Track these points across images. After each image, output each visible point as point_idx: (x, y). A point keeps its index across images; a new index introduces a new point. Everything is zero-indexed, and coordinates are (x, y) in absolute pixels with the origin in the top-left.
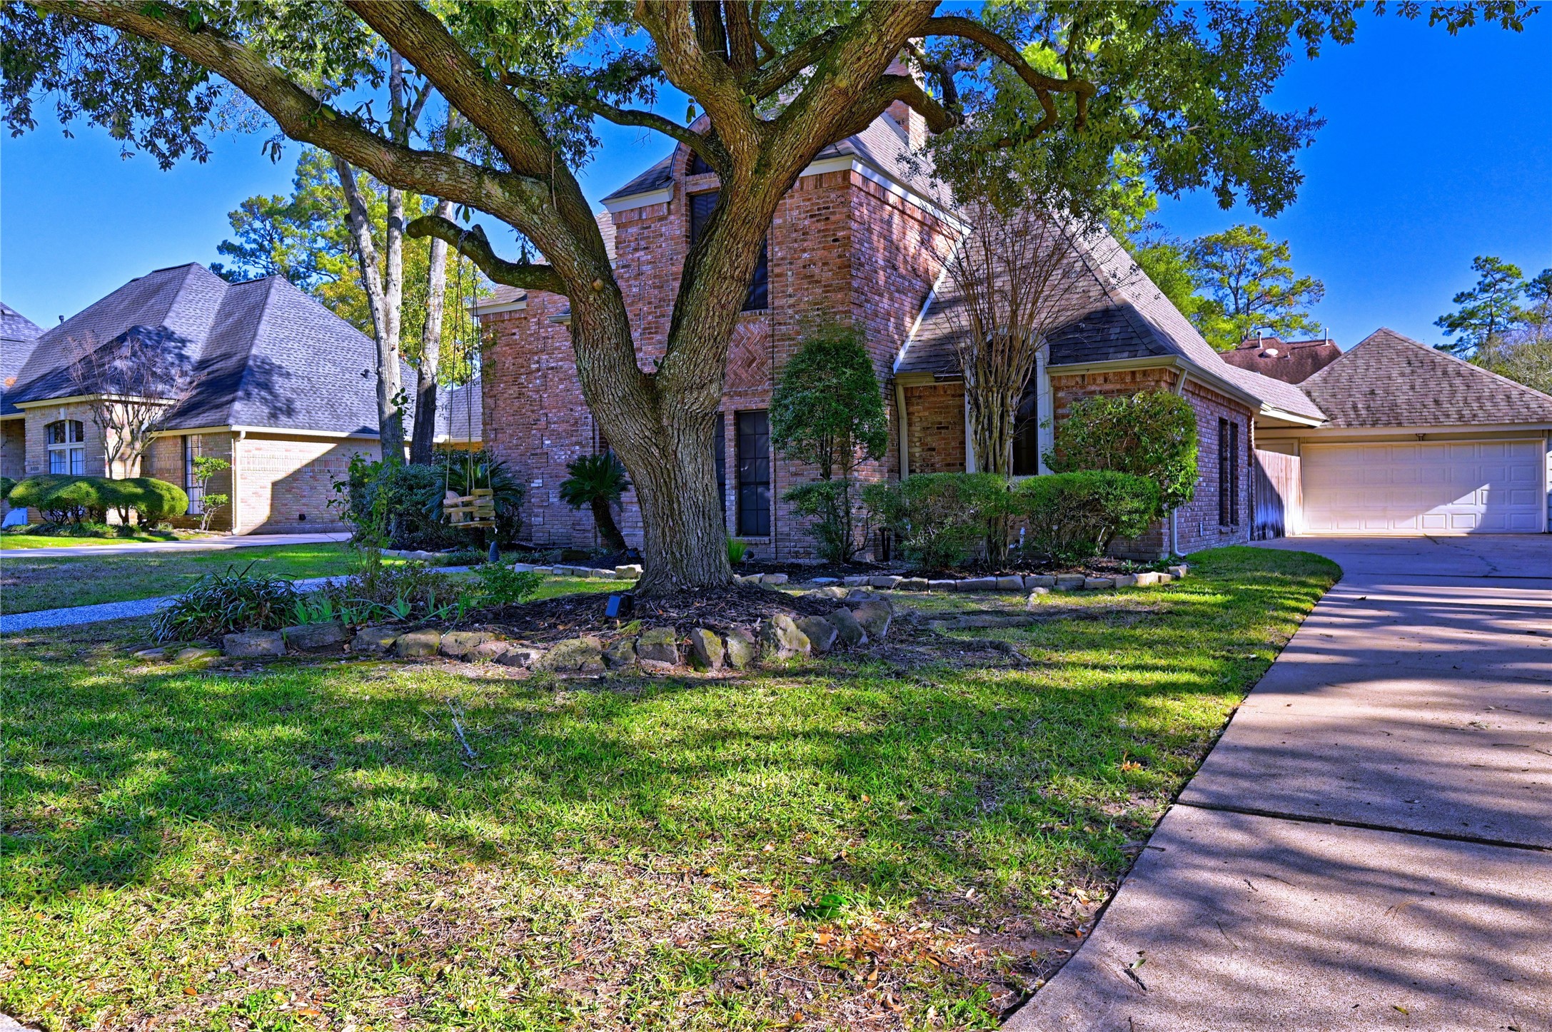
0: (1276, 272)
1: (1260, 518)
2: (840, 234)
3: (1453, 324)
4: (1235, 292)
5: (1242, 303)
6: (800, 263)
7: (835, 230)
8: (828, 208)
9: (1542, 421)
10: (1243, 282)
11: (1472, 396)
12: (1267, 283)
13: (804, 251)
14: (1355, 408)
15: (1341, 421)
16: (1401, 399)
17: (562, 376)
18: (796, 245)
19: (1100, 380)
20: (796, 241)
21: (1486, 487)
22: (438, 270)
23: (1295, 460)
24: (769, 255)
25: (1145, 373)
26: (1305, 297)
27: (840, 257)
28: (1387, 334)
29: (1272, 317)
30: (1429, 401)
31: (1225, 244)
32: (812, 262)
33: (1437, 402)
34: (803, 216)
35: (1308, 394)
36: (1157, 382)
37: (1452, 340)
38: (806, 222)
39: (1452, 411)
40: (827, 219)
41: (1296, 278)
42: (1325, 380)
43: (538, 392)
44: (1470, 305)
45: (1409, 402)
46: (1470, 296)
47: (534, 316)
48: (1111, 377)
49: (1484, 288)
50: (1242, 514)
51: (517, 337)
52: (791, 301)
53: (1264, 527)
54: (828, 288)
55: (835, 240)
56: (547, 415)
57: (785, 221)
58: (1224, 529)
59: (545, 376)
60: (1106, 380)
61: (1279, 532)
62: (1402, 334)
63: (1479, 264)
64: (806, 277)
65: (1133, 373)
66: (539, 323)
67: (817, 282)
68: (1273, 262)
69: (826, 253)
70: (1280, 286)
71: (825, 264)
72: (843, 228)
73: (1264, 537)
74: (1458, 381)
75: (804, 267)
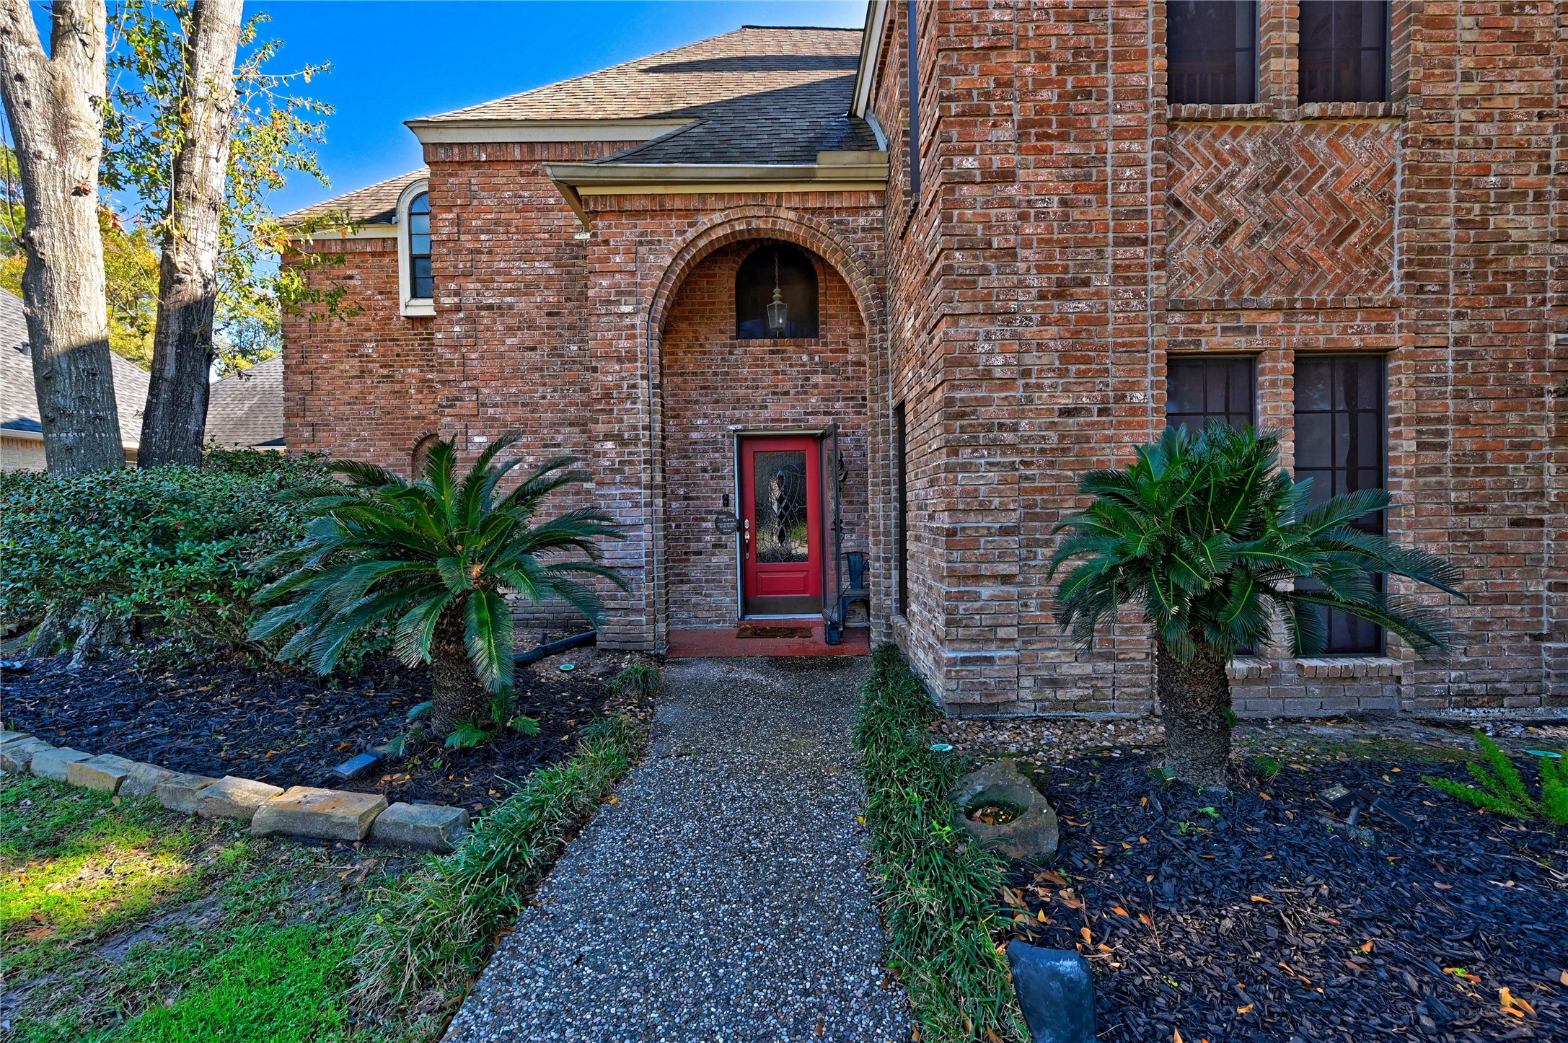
17: (513, 322)
22: (218, 50)
43: (455, 348)
47: (449, 209)
51: (357, 282)
52: (1472, 88)
56: (476, 390)
59: (472, 320)
66: (458, 222)
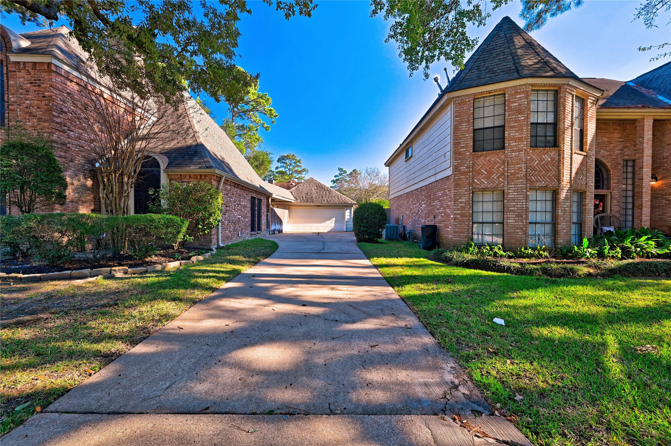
0: (298, 166)
1: (273, 228)
2: (47, 94)
3: (334, 182)
4: (289, 169)
5: (290, 172)
6: (25, 105)
7: (44, 92)
8: (40, 80)
9: (345, 203)
10: (291, 167)
11: (330, 196)
12: (296, 168)
13: (27, 100)
14: (303, 197)
15: (299, 201)
16: (314, 196)
18: (22, 96)
19: (188, 177)
20: (22, 94)
21: (334, 219)
23: (287, 211)
24: (6, 99)
25: (205, 176)
26: (304, 173)
27: (46, 105)
28: (312, 178)
29: (297, 177)
30: (320, 197)
31: (287, 157)
32: (31, 105)
33: (322, 197)
34: (26, 82)
35: (292, 193)
36: (210, 179)
37: (333, 185)
38: (28, 85)
39: (326, 199)
40: (39, 86)
41: (303, 168)
42: (296, 189)
44: (337, 178)
45: (316, 197)
46: (337, 176)
48: (192, 176)
49: (340, 175)
50: (263, 227)
53: (274, 230)
54: (39, 120)
55: (44, 97)
57: (16, 84)
58: (253, 233)
60: (190, 177)
61: (280, 231)
62: (316, 179)
63: (340, 169)
64: (28, 113)
65: (201, 175)
67: (34, 116)
68: (298, 164)
69: (39, 102)
70: (300, 169)
71: (38, 108)
72: (48, 92)
73: (274, 233)
74: (327, 192)
75: (27, 108)
